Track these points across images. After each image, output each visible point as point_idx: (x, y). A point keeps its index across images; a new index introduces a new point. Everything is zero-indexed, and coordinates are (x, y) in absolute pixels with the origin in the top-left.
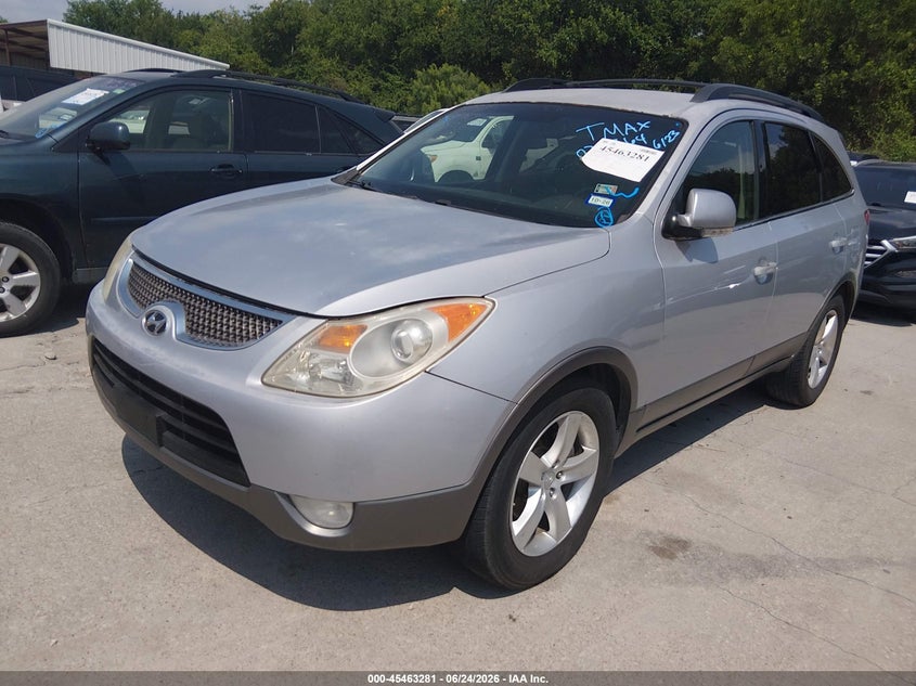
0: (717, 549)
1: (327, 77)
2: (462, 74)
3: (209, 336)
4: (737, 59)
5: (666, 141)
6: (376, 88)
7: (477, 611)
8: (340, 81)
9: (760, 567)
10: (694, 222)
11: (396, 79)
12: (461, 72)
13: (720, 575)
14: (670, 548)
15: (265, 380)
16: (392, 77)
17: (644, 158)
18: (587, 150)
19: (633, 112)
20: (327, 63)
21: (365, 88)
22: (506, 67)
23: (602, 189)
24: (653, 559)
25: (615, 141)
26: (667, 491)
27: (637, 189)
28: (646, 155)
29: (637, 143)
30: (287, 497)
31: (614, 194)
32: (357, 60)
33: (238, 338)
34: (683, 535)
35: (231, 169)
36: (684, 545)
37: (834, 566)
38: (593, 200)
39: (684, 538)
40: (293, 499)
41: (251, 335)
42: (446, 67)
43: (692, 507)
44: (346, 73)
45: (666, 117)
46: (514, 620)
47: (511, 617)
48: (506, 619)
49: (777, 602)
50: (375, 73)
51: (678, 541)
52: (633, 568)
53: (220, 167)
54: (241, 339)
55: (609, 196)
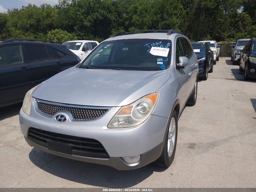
0: (202, 143)
1: (19, 36)
2: (62, 31)
3: (83, 118)
4: (138, 21)
5: (168, 46)
6: (35, 37)
7: (162, 175)
8: (23, 37)
9: (213, 145)
10: (183, 65)
11: (41, 34)
12: (61, 30)
13: (206, 149)
14: (192, 146)
15: (108, 127)
16: (40, 34)
17: (165, 51)
18: (150, 50)
19: (156, 39)
20: (18, 32)
21: (32, 38)
22: (75, 28)
23: (159, 60)
24: (190, 150)
25: (156, 47)
26: (181, 133)
27: (167, 59)
28: (165, 50)
29: (161, 47)
30: (121, 158)
31: (162, 60)
32: (27, 30)
33: (94, 117)
34: (192, 142)
35: (25, 68)
36: (194, 144)
37: (226, 140)
38: (158, 63)
39: (193, 143)
40: (123, 158)
41: (98, 115)
42: (56, 30)
43: (189, 135)
44: (24, 34)
45: (164, 40)
46: (172, 174)
47: (171, 174)
48: (170, 175)
49: (222, 152)
50: (34, 33)
51: (192, 144)
52: (188, 153)
53: (22, 68)
54: (95, 117)
55: (161, 61)
